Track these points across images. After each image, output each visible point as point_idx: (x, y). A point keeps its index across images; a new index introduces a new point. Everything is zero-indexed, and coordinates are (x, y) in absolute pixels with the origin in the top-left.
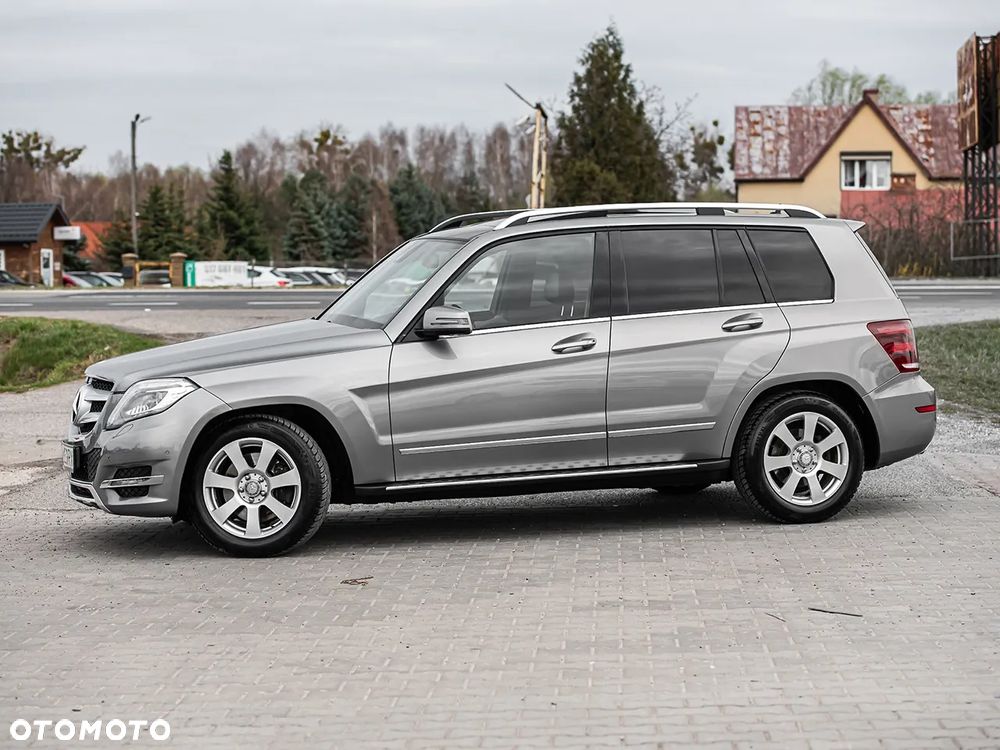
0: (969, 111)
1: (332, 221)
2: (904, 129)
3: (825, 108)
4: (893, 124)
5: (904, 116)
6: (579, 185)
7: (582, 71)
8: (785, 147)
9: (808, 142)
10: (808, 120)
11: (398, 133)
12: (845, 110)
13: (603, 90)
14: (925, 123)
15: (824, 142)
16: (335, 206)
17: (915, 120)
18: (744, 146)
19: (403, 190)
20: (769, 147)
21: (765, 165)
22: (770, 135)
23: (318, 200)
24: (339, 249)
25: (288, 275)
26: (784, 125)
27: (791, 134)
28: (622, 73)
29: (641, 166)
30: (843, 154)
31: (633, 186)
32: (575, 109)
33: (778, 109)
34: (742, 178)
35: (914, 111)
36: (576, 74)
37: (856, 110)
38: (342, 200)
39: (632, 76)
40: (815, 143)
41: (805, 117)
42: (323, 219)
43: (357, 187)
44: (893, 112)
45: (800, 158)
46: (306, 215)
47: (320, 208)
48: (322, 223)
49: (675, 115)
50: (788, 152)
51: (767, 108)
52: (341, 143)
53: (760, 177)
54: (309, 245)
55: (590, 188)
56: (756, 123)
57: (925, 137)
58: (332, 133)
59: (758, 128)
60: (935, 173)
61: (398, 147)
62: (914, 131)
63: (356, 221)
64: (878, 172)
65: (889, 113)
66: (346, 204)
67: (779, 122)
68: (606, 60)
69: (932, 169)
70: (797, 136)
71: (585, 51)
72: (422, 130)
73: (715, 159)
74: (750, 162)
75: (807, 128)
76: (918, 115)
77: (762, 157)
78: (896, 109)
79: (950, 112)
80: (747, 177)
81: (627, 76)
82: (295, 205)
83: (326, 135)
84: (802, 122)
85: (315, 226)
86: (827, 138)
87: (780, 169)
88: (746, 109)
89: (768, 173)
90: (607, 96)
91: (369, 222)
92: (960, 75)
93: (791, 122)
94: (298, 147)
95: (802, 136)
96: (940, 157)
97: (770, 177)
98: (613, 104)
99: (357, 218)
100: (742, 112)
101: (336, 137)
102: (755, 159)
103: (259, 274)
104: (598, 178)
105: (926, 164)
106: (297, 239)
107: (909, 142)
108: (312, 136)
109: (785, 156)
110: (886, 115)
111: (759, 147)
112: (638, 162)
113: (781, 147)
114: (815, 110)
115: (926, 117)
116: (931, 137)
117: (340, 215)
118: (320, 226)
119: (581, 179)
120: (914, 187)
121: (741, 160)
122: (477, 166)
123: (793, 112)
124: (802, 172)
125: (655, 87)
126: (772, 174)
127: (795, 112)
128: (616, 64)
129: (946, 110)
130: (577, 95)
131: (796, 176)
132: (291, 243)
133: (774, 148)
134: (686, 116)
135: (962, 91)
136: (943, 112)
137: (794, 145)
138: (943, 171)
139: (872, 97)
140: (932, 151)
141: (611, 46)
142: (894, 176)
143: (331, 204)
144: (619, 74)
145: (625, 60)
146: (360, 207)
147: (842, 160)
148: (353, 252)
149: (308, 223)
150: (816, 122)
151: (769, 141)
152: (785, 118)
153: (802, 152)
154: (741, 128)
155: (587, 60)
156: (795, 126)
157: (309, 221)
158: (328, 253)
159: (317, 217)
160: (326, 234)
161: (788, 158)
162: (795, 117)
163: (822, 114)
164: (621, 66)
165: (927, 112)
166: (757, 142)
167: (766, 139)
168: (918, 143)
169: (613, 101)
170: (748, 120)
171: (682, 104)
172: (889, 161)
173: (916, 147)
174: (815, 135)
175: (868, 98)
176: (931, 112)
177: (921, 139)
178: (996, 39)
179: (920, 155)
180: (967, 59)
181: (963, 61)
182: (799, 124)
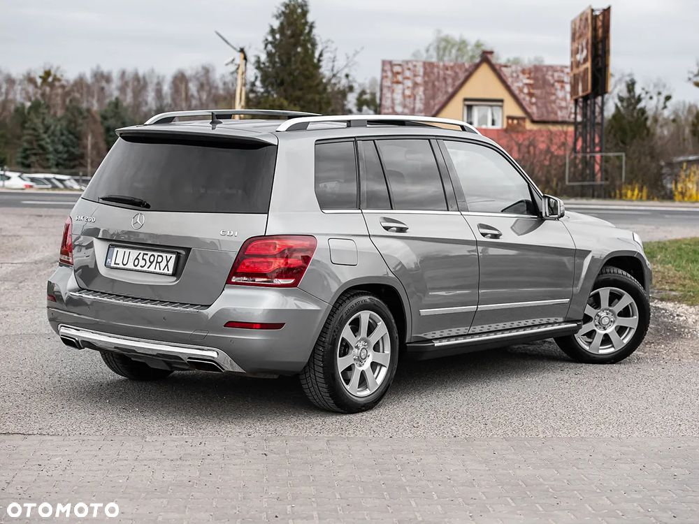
0: (582, 68)
1: (56, 139)
2: (512, 82)
3: (452, 64)
4: (504, 78)
5: (513, 72)
7: (276, 24)
8: (421, 93)
9: (438, 89)
10: (439, 73)
11: (105, 74)
12: (467, 66)
13: (292, 40)
14: (528, 78)
15: (450, 90)
16: (58, 128)
17: (521, 76)
18: (389, 90)
19: (111, 118)
20: (408, 92)
21: (405, 106)
22: (409, 83)
23: (46, 122)
24: (61, 161)
25: (33, 180)
26: (419, 76)
27: (426, 83)
28: (307, 28)
29: (320, 103)
30: (466, 100)
32: (269, 55)
33: (414, 63)
35: (519, 68)
36: (271, 27)
37: (477, 66)
38: (64, 123)
39: (315, 31)
40: (444, 90)
41: (436, 70)
42: (49, 137)
43: (76, 114)
44: (504, 69)
45: (432, 102)
46: (36, 133)
47: (47, 128)
48: (48, 140)
49: (345, 63)
50: (423, 97)
51: (407, 62)
52: (59, 80)
54: (38, 157)
56: (398, 73)
57: (529, 89)
58: (53, 72)
59: (400, 78)
60: (536, 118)
61: (104, 84)
62: (520, 83)
63: (75, 140)
64: (492, 114)
65: (501, 70)
66: (68, 126)
67: (417, 74)
68: (295, 16)
69: (533, 113)
70: (430, 85)
71: (279, 8)
72: (123, 74)
73: (346, 103)
74: (393, 103)
75: (438, 79)
76: (523, 72)
77: (402, 100)
78: (506, 66)
79: (547, 71)
81: (310, 31)
82: (27, 125)
83: (48, 74)
84: (433, 73)
85: (43, 143)
86: (453, 86)
87: (417, 109)
88: (390, 63)
89: (407, 112)
90: (295, 46)
91: (85, 141)
92: (573, 39)
93: (425, 74)
94: (26, 82)
95: (434, 85)
96: (539, 104)
98: (299, 53)
99: (76, 137)
100: (387, 65)
101: (55, 76)
102: (397, 102)
103: (9, 178)
105: (529, 110)
106: (28, 152)
107: (517, 92)
108: (38, 74)
109: (421, 99)
110: (499, 71)
111: (400, 91)
112: (317, 99)
113: (417, 93)
114: (444, 65)
115: (530, 73)
116: (533, 89)
117: (62, 134)
118: (47, 143)
120: (524, 127)
121: (386, 102)
122: (165, 102)
123: (427, 67)
124: (434, 113)
125: (329, 41)
127: (428, 66)
128: (303, 21)
129: (545, 69)
130: (271, 43)
132: (23, 155)
133: (412, 93)
134: (353, 65)
135: (575, 52)
136: (541, 70)
137: (427, 92)
138: (542, 115)
139: (489, 56)
140: (534, 100)
141: (299, 6)
142: (509, 118)
143: (56, 126)
144: (305, 29)
145: (310, 18)
146: (78, 129)
147: (465, 105)
148: (72, 164)
149: (37, 140)
150: (445, 74)
151: (408, 88)
152: (421, 71)
153: (434, 97)
154: (386, 77)
155: (280, 16)
156: (429, 76)
157: (38, 138)
158: (53, 164)
159: (45, 136)
160: (51, 149)
161: (423, 101)
162: (428, 70)
163: (449, 69)
164: (306, 23)
165: (530, 69)
166: (399, 88)
167: (405, 87)
168: (524, 93)
169: (299, 49)
170: (392, 71)
171: (351, 55)
172: (501, 106)
173: (521, 96)
174: (444, 85)
175: (486, 57)
176: (533, 69)
177: (526, 90)
178: (607, 12)
179: (524, 103)
180: (582, 27)
181: (577, 28)
182: (432, 75)
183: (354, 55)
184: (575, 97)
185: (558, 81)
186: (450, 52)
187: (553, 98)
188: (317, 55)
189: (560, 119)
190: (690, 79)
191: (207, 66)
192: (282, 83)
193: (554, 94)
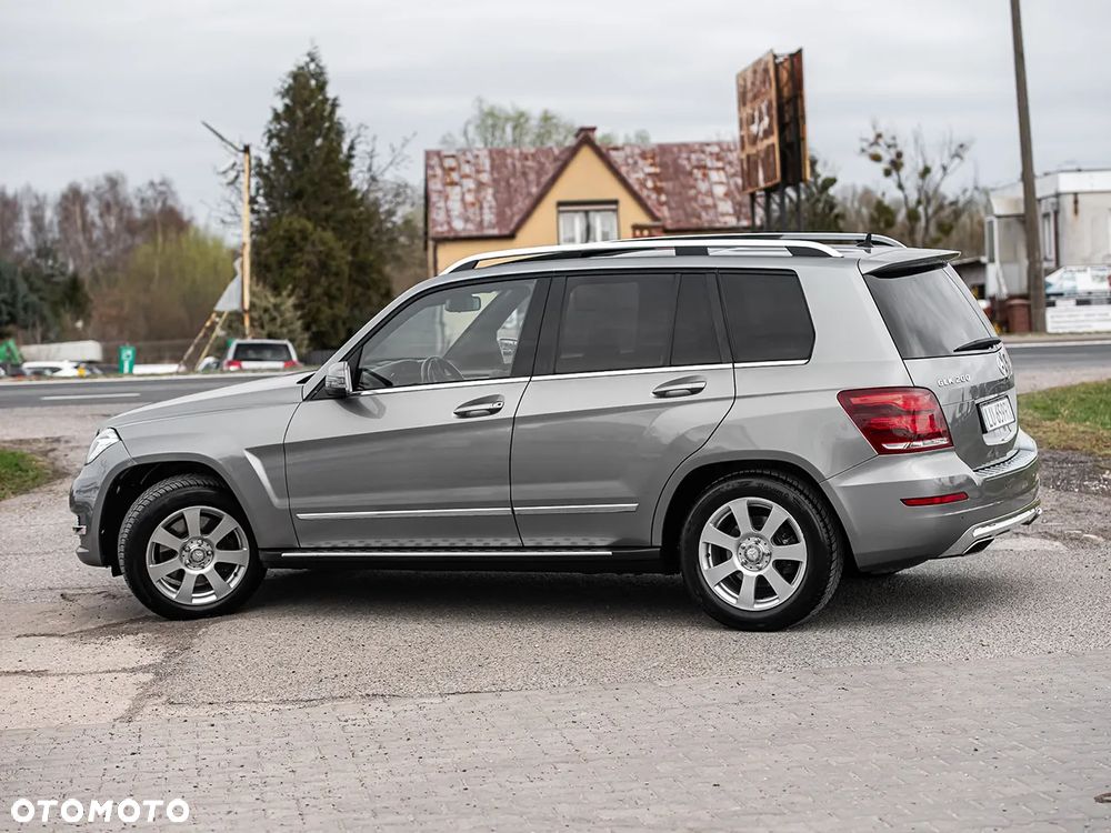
0: (763, 145)
2: (628, 172)
3: (533, 150)
4: (616, 166)
5: (627, 157)
6: (288, 246)
7: (280, 105)
8: (490, 198)
9: (516, 190)
10: (514, 166)
12: (556, 151)
13: (308, 128)
14: (652, 165)
15: (534, 190)
17: (641, 162)
18: (440, 197)
20: (470, 198)
21: (467, 220)
22: (470, 184)
26: (484, 171)
27: (495, 181)
28: (328, 108)
30: (560, 204)
31: (351, 245)
32: (274, 154)
33: (475, 152)
34: (439, 236)
35: (637, 151)
36: (275, 110)
37: (574, 151)
39: (339, 113)
40: (524, 191)
41: (509, 161)
44: (614, 153)
45: (508, 212)
49: (389, 160)
50: (494, 203)
51: (464, 152)
53: (463, 234)
55: (301, 250)
56: (452, 169)
57: (654, 182)
59: (455, 176)
60: (669, 224)
62: (641, 173)
64: (603, 225)
65: (610, 155)
67: (481, 168)
68: (308, 92)
69: (665, 219)
70: (503, 184)
71: (284, 81)
74: (449, 216)
75: (514, 174)
76: (643, 156)
77: (462, 210)
78: (616, 149)
79: (680, 151)
80: (446, 235)
81: (333, 112)
84: (506, 167)
86: (538, 185)
87: (486, 224)
88: (438, 154)
89: (471, 229)
90: (314, 137)
92: (743, 100)
93: (493, 167)
95: (508, 185)
96: (673, 205)
97: (475, 233)
98: (319, 148)
100: (433, 156)
102: (455, 213)
104: (312, 238)
105: (658, 214)
107: (636, 187)
109: (490, 208)
110: (607, 157)
111: (458, 198)
113: (485, 198)
114: (521, 153)
115: (653, 158)
116: (661, 181)
119: (291, 239)
121: (438, 214)
123: (495, 156)
124: (512, 226)
125: (361, 126)
126: (477, 230)
127: (497, 155)
128: (320, 97)
129: (675, 150)
130: (276, 135)
131: (506, 232)
133: (477, 199)
134: (403, 160)
135: (746, 122)
136: (672, 152)
137: (499, 196)
138: (679, 220)
139: (590, 134)
140: (663, 198)
141: (312, 75)
142: (635, 227)
144: (325, 109)
145: (331, 92)
147: (559, 210)
150: (523, 166)
151: (469, 191)
152: (487, 164)
153: (510, 203)
154: (435, 176)
155: (287, 92)
156: (499, 173)
161: (494, 210)
162: (497, 162)
163: (530, 157)
164: (326, 100)
165: (653, 150)
166: (455, 192)
167: (465, 189)
168: (647, 188)
169: (319, 142)
170: (442, 166)
171: (397, 145)
172: (615, 211)
173: (644, 193)
174: (524, 183)
175: (585, 137)
176: (657, 150)
177: (650, 184)
178: (796, 58)
179: (649, 203)
180: (758, 83)
181: (749, 84)
182: (503, 169)
183: (403, 146)
184: (750, 190)
185: (698, 167)
186: (504, 130)
187: (692, 192)
188: (345, 147)
189: (706, 225)
190: (863, 150)
191: (114, 176)
192: (298, 195)
193: (694, 187)
